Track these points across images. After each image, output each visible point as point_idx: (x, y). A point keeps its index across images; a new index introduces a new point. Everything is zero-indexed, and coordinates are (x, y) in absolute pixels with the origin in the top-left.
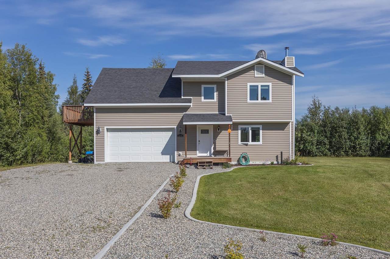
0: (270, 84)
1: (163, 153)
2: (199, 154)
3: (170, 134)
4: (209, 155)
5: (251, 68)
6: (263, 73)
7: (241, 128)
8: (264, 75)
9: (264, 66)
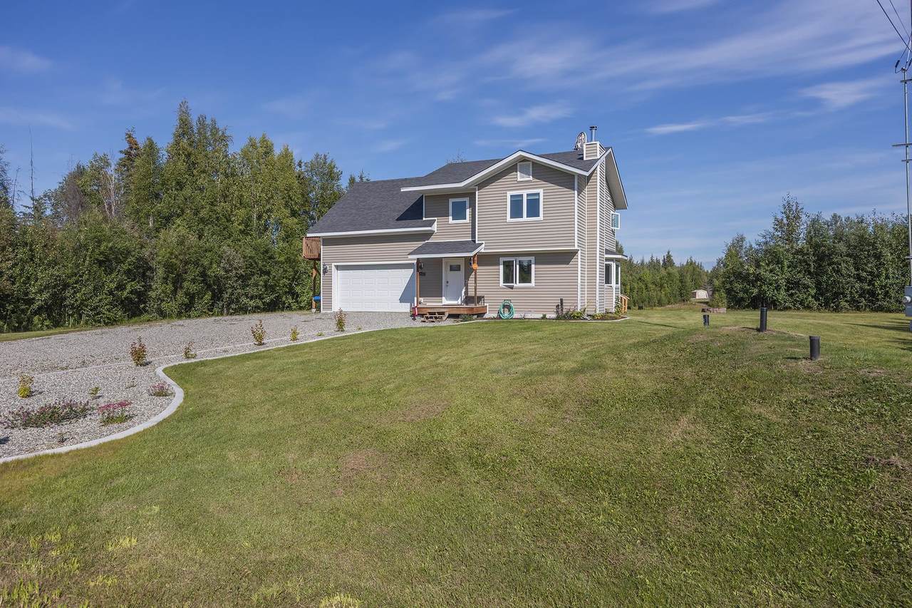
0: (541, 191)
1: (402, 300)
2: (445, 301)
3: (410, 271)
4: (460, 303)
5: (512, 168)
6: (529, 175)
7: (504, 262)
8: (531, 178)
9: (531, 163)
